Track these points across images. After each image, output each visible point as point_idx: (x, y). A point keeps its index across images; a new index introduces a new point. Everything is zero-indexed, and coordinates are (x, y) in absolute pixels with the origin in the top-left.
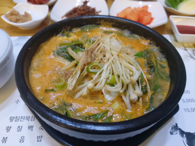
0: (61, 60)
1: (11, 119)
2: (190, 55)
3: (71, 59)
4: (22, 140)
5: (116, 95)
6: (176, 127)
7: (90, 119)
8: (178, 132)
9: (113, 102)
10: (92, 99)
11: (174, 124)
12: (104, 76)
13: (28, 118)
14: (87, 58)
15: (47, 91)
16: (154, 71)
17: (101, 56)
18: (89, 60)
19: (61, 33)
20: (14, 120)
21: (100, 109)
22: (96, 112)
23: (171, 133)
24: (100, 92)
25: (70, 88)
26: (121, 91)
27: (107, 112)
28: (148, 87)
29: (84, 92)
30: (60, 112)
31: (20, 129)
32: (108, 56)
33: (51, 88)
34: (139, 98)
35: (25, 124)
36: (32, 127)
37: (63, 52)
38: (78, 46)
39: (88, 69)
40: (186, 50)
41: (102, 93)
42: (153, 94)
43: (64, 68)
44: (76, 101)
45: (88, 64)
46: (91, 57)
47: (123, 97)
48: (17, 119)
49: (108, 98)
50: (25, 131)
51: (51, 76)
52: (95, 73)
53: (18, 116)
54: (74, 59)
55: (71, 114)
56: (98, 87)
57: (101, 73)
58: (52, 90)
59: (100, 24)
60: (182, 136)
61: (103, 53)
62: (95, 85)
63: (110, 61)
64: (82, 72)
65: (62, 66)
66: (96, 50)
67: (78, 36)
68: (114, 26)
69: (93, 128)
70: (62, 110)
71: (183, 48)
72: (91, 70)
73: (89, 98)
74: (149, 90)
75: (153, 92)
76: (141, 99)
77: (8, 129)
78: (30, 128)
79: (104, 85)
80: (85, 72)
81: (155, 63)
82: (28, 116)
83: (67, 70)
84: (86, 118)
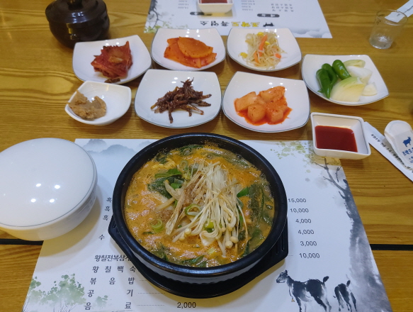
0: (157, 196)
1: (97, 258)
2: (330, 176)
3: (168, 195)
4: (112, 282)
5: (213, 241)
6: (285, 275)
7: (186, 263)
8: (286, 280)
9: (209, 247)
10: (189, 243)
11: (284, 271)
12: (203, 219)
13: (116, 258)
14: (186, 199)
15: (144, 234)
16: (257, 214)
17: (200, 195)
18: (188, 201)
19: (155, 157)
20: (101, 259)
21: (196, 254)
22: (192, 257)
23: (278, 281)
24: (197, 237)
25: (169, 233)
26: (217, 238)
27: (202, 257)
28: (247, 233)
29: (182, 236)
30: (158, 255)
31: (108, 269)
32: (208, 195)
33: (148, 230)
34: (234, 244)
35: (114, 264)
36: (122, 268)
37: (160, 186)
38: (176, 178)
39: (186, 212)
40: (326, 168)
41: (199, 238)
42: (251, 240)
43: (161, 207)
44: (174, 244)
45: (187, 205)
46: (190, 196)
47: (220, 243)
48: (104, 258)
49: (205, 243)
50: (114, 272)
51: (147, 216)
52: (194, 216)
53: (105, 255)
54: (171, 197)
55: (169, 258)
56: (195, 232)
57: (199, 216)
58: (150, 233)
59: (204, 144)
60: (290, 285)
61: (204, 190)
62: (193, 229)
63: (210, 203)
64: (180, 213)
65: (159, 203)
66: (196, 187)
67: (176, 162)
68: (221, 147)
69: (187, 271)
70: (160, 254)
71: (324, 165)
72: (189, 213)
73: (187, 242)
74: (247, 236)
75: (250, 238)
76: (236, 246)
77: (96, 269)
78: (120, 268)
79: (202, 230)
80: (183, 214)
81: (260, 204)
82: (116, 255)
83: (164, 209)
84: (183, 262)
